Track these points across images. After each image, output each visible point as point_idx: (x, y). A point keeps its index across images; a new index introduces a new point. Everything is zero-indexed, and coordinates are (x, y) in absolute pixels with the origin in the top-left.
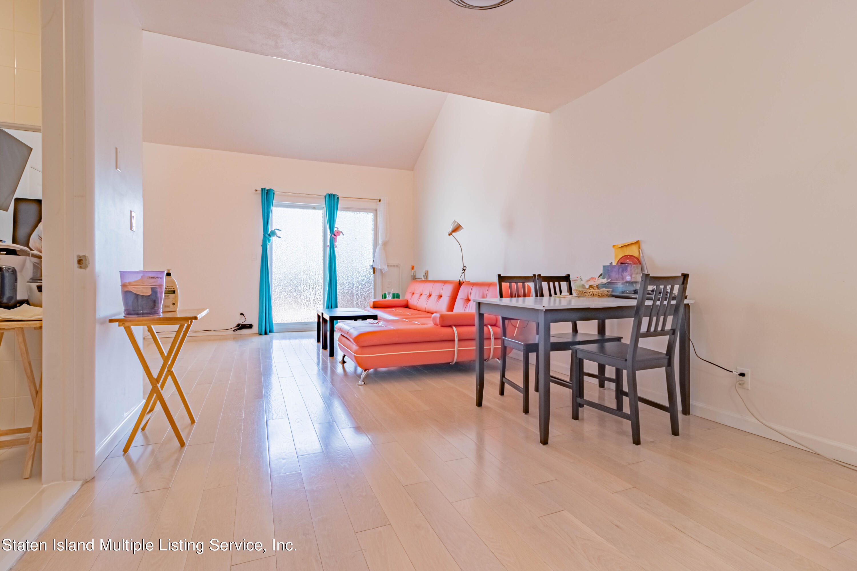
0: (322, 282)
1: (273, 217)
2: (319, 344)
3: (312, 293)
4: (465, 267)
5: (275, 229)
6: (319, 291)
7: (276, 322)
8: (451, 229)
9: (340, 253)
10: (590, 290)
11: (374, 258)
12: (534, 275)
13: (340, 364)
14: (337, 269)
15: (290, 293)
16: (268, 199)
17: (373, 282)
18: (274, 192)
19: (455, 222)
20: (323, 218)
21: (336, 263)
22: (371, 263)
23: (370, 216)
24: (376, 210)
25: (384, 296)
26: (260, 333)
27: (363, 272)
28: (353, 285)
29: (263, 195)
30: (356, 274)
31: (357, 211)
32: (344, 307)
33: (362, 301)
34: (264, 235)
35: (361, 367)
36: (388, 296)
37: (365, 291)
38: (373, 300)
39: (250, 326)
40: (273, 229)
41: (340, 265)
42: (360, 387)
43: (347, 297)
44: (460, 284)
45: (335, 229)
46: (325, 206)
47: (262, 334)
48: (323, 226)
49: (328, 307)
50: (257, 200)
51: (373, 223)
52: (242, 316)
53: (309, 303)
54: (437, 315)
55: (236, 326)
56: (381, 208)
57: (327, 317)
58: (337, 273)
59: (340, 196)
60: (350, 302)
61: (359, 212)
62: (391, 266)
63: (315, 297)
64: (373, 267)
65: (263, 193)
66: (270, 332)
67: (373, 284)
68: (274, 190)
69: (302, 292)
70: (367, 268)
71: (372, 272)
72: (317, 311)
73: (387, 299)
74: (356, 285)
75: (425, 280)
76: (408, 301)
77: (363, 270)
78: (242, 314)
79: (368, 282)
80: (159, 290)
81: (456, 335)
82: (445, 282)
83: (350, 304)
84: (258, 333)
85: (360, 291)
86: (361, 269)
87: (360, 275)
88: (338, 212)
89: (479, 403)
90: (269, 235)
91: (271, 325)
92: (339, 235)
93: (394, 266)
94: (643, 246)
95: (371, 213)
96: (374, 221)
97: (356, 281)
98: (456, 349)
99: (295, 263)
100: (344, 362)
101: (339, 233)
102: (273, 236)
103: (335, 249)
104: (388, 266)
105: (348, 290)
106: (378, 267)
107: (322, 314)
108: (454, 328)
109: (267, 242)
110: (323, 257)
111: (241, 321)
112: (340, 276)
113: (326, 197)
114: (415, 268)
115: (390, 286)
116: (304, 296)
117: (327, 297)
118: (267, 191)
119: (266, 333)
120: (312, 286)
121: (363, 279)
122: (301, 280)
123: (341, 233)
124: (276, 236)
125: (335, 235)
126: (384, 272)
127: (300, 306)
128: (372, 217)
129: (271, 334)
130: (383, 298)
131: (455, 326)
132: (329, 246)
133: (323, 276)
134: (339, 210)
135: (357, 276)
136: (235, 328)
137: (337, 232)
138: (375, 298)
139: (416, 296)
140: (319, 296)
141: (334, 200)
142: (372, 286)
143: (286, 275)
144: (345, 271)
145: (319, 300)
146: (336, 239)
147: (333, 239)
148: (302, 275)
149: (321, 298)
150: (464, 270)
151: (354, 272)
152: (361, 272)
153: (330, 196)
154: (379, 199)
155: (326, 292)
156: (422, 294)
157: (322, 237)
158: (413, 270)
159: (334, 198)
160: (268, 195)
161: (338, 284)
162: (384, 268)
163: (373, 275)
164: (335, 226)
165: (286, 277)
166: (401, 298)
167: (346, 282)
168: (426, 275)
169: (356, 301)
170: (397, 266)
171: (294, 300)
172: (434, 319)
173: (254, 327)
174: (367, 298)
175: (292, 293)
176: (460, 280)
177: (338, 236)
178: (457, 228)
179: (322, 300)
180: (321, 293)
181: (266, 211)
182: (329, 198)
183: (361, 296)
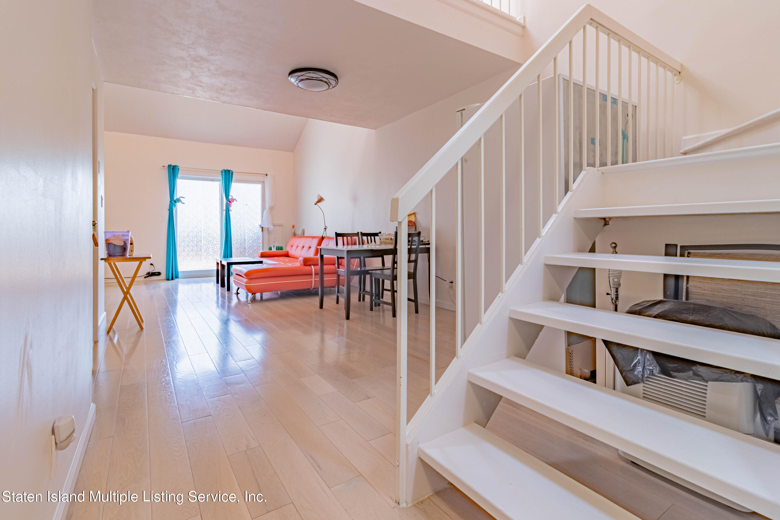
0: (219, 238)
1: (178, 187)
2: (218, 284)
3: (211, 247)
4: (326, 227)
5: (180, 197)
6: (216, 245)
7: (181, 271)
8: (316, 201)
9: (234, 216)
10: (387, 241)
11: (262, 219)
12: (358, 233)
13: (235, 295)
14: (232, 228)
15: (192, 247)
16: (174, 173)
17: (261, 238)
18: (179, 168)
19: (319, 195)
20: (220, 188)
21: (231, 223)
22: (260, 223)
23: (259, 186)
24: (264, 182)
25: (270, 249)
26: (167, 279)
27: (253, 230)
28: (245, 240)
29: (170, 170)
30: (247, 232)
31: (248, 183)
32: (237, 257)
33: (252, 253)
34: (171, 202)
35: (250, 293)
36: (273, 249)
37: (255, 245)
38: (261, 251)
39: (159, 274)
40: (178, 197)
41: (234, 225)
42: (249, 304)
43: (240, 250)
44: (323, 238)
45: (230, 197)
46: (222, 179)
47: (169, 279)
48: (220, 194)
49: (225, 256)
50: (165, 174)
51: (261, 192)
52: (152, 265)
53: (209, 255)
54: (301, 259)
55: (147, 274)
56: (268, 180)
57: (225, 263)
58: (232, 231)
59: (234, 171)
60: (243, 254)
61: (250, 183)
62: (276, 225)
63: (214, 250)
64: (261, 226)
65: (170, 169)
66: (176, 278)
67: (261, 240)
68: (179, 166)
69: (203, 246)
70: (256, 227)
71: (261, 230)
72: (216, 260)
73: (272, 250)
74: (247, 241)
75: (302, 236)
76: (288, 252)
77: (253, 229)
78: (151, 264)
79: (258, 238)
80: (127, 242)
81: (313, 271)
82: (313, 237)
83: (242, 254)
84: (165, 279)
85: (250, 245)
86: (252, 228)
87: (250, 232)
88: (232, 183)
89: (321, 307)
90: (175, 202)
91: (176, 272)
92: (233, 201)
93: (279, 226)
94: (417, 216)
95: (260, 185)
96: (262, 190)
97: (247, 238)
98: (313, 280)
99: (197, 223)
100: (238, 293)
101: (233, 200)
102: (178, 203)
103: (230, 212)
104: (273, 225)
105: (241, 244)
106: (265, 226)
107: (221, 261)
108: (312, 266)
109: (173, 207)
110: (220, 219)
111: (151, 270)
112: (235, 234)
113: (222, 172)
114: (295, 227)
115: (275, 241)
116: (204, 250)
117: (224, 250)
118: (173, 167)
119: (172, 279)
120: (211, 242)
121: (253, 236)
122: (202, 237)
123: (235, 200)
124: (180, 203)
125: (230, 202)
126: (270, 230)
127: (201, 257)
128: (261, 187)
129: (177, 280)
130: (269, 250)
131: (313, 265)
132: (225, 210)
133: (220, 234)
134: (233, 182)
135: (249, 234)
136: (146, 276)
137: (232, 200)
138: (263, 249)
139: (294, 248)
140: (217, 249)
141: (229, 174)
142: (261, 241)
143: (189, 233)
144: (238, 229)
145: (217, 252)
146: (231, 205)
147: (229, 205)
148: (202, 233)
149: (218, 250)
150: (325, 229)
151: (246, 230)
152: (252, 230)
153: (225, 171)
154: (266, 173)
155: (222, 246)
156: (298, 247)
157: (219, 203)
158: (294, 229)
159: (229, 172)
160: (174, 171)
161: (232, 240)
162: (270, 227)
163: (261, 232)
164: (230, 195)
165: (189, 235)
166: (284, 250)
167: (240, 238)
168: (303, 232)
169: (247, 253)
170: (281, 225)
171: (196, 253)
172: (300, 260)
173: (162, 274)
174: (256, 251)
175: (194, 247)
176: (322, 236)
177: (232, 203)
178: (320, 200)
179: (219, 252)
180: (219, 247)
181: (172, 183)
182: (225, 173)
183: (252, 249)
